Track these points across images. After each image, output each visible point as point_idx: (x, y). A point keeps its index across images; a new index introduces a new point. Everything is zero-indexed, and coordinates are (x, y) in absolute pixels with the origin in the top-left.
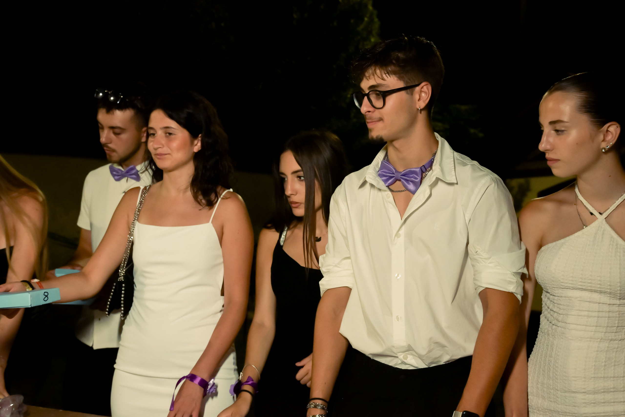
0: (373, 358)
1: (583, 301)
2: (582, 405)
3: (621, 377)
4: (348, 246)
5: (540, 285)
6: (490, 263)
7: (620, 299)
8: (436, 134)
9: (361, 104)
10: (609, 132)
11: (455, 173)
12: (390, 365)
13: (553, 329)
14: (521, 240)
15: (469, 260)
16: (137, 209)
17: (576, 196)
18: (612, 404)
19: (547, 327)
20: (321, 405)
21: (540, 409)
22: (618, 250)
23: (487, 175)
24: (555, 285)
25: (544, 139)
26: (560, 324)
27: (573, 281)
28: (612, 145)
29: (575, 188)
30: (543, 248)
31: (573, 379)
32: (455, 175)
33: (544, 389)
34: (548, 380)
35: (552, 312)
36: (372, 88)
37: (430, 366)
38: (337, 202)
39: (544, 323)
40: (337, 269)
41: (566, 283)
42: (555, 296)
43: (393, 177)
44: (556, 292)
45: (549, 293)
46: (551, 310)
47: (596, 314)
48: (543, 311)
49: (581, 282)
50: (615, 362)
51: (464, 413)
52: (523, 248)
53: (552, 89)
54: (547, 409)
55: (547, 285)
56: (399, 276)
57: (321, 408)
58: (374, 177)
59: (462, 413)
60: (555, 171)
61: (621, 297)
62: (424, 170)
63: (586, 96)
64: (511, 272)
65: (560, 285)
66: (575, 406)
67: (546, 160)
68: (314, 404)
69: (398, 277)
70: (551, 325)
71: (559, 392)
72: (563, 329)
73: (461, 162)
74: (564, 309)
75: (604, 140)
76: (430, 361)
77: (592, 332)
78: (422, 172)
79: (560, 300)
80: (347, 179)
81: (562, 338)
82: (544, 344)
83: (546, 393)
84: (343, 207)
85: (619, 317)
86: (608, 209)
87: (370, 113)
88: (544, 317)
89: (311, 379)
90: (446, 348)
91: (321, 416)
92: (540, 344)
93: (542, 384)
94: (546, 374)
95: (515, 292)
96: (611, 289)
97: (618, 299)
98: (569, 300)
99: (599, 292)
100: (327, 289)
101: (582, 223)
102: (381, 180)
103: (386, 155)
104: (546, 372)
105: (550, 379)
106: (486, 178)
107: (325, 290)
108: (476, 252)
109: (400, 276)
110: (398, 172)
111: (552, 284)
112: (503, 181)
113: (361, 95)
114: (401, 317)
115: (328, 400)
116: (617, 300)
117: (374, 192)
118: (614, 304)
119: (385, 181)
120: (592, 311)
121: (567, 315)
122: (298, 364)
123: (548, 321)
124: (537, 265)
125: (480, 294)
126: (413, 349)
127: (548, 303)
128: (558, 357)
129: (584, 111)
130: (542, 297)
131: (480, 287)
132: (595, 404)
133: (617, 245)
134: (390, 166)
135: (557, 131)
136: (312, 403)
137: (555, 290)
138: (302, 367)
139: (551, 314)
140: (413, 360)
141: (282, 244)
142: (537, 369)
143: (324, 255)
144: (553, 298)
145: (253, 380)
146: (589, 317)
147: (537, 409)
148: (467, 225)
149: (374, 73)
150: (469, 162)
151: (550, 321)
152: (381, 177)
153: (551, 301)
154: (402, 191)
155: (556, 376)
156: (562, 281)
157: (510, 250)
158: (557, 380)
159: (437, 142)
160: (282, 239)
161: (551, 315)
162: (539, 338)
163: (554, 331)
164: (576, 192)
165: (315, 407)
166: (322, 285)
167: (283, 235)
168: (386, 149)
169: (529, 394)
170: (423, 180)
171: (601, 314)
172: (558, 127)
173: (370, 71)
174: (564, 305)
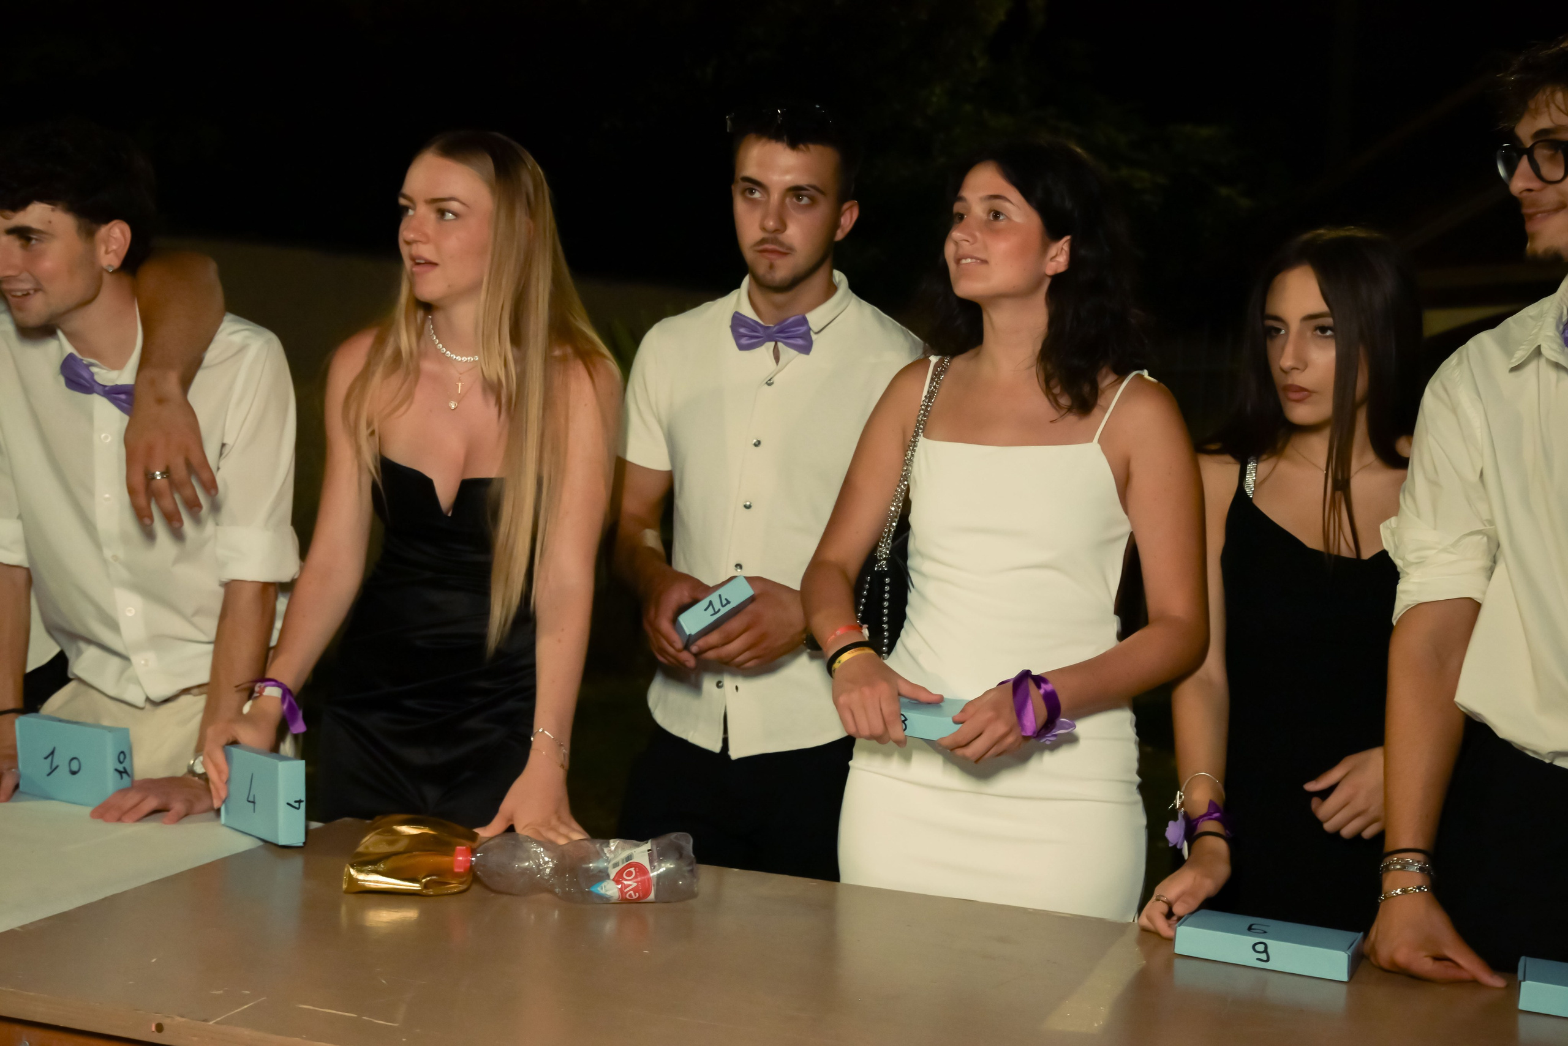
0: (1552, 761)
9: (1511, 169)
16: (923, 409)
20: (1417, 862)
36: (1543, 137)
40: (1446, 557)
57: (1419, 869)
58: (1561, 348)
68: (1399, 861)
87: (1533, 194)
100: (1412, 604)
113: (1515, 153)
115: (1432, 854)
122: (1312, 786)
136: (1395, 862)
141: (1249, 492)
145: (1219, 811)
149: (1549, 102)
160: (1247, 482)
167: (1248, 469)
173: (1542, 97)
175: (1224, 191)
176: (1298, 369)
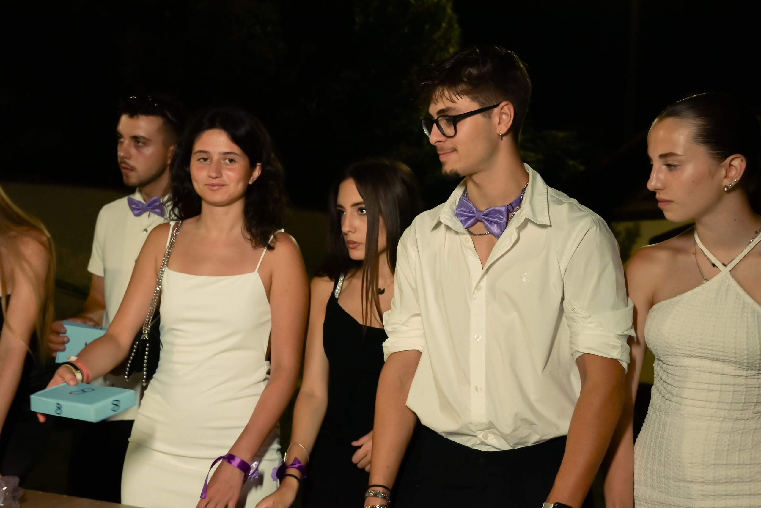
0: (446, 437)
1: (702, 371)
2: (699, 498)
3: (747, 464)
4: (418, 301)
5: (651, 351)
6: (590, 323)
7: (748, 369)
8: (526, 165)
9: (430, 131)
10: (732, 167)
11: (548, 213)
12: (467, 445)
13: (666, 404)
14: (628, 295)
15: (564, 320)
16: (167, 251)
17: (695, 243)
18: (736, 497)
19: (659, 401)
20: (382, 493)
21: (648, 501)
22: (746, 309)
23: (586, 216)
24: (669, 352)
25: (653, 176)
26: (674, 399)
27: (690, 347)
28: (736, 183)
29: (693, 234)
30: (655, 307)
31: (689, 465)
32: (548, 216)
33: (654, 476)
34: (659, 466)
35: (665, 384)
36: (441, 112)
37: (515, 448)
38: (405, 247)
39: (656, 397)
40: (405, 328)
41: (683, 350)
42: (669, 365)
43: (473, 217)
44: (670, 360)
45: (662, 361)
46: (664, 381)
47: (718, 387)
48: (655, 382)
49: (700, 348)
50: (740, 446)
51: (556, 505)
52: (631, 305)
53: (663, 115)
54: (657, 502)
55: (660, 352)
56: (479, 337)
57: (382, 497)
58: (450, 218)
59: (553, 505)
60: (668, 215)
61: (748, 367)
62: (511, 209)
63: (703, 123)
64: (614, 334)
65: (674, 352)
66: (690, 499)
67: (656, 201)
68: (373, 492)
69: (477, 339)
70: (664, 399)
71: (672, 481)
72: (678, 405)
73: (556, 199)
74: (679, 381)
75: (726, 177)
76: (516, 442)
77: (712, 408)
78: (509, 212)
79: (674, 369)
80: (418, 219)
81: (677, 416)
82: (655, 422)
83: (656, 481)
84: (412, 252)
85: (746, 391)
86: (733, 260)
87: (441, 143)
88: (656, 390)
89: (370, 462)
90: (534, 425)
91: (381, 507)
92: (651, 422)
93: (651, 471)
94: (657, 459)
95: (620, 359)
96: (736, 358)
97: (745, 370)
98: (686, 369)
99: (722, 361)
100: (392, 353)
101: (702, 276)
102: (459, 220)
103: (465, 191)
104: (657, 456)
105: (661, 465)
106: (586, 220)
107: (390, 353)
108: (573, 309)
109: (481, 337)
110: (479, 211)
111: (666, 351)
112: (607, 224)
113: (430, 122)
114: (480, 388)
115: (390, 488)
116: (743, 370)
117: (450, 236)
118: (740, 376)
119: (464, 222)
120: (713, 384)
121: (682, 388)
122: (355, 444)
123: (661, 394)
124: (647, 327)
125: (577, 361)
126: (495, 427)
127: (661, 373)
128: (671, 439)
129: (701, 141)
130: (654, 365)
131: (577, 352)
132: (715, 497)
133: (744, 303)
134: (470, 204)
135: (669, 166)
136: (371, 492)
137: (669, 358)
138: (360, 447)
139: (665, 386)
140: (495, 440)
141: (337, 296)
142: (646, 452)
143: (390, 311)
144: (666, 367)
145: (300, 463)
146: (709, 390)
147: (644, 501)
148: (563, 276)
149: (442, 95)
150: (565, 200)
151: (663, 394)
152: (458, 218)
153: (664, 371)
154: (484, 234)
155: (669, 462)
156: (677, 347)
157: (615, 308)
158: (669, 467)
159: (528, 174)
160: (337, 291)
161: (664, 388)
162: (649, 415)
163: (667, 407)
164: (695, 239)
165: (375, 495)
166: (386, 347)
167: (338, 285)
168: (465, 184)
169: (635, 482)
170: (509, 222)
171: (724, 388)
172: (670, 161)
174: (679, 376)
175: (571, 163)
176: (352, 232)
